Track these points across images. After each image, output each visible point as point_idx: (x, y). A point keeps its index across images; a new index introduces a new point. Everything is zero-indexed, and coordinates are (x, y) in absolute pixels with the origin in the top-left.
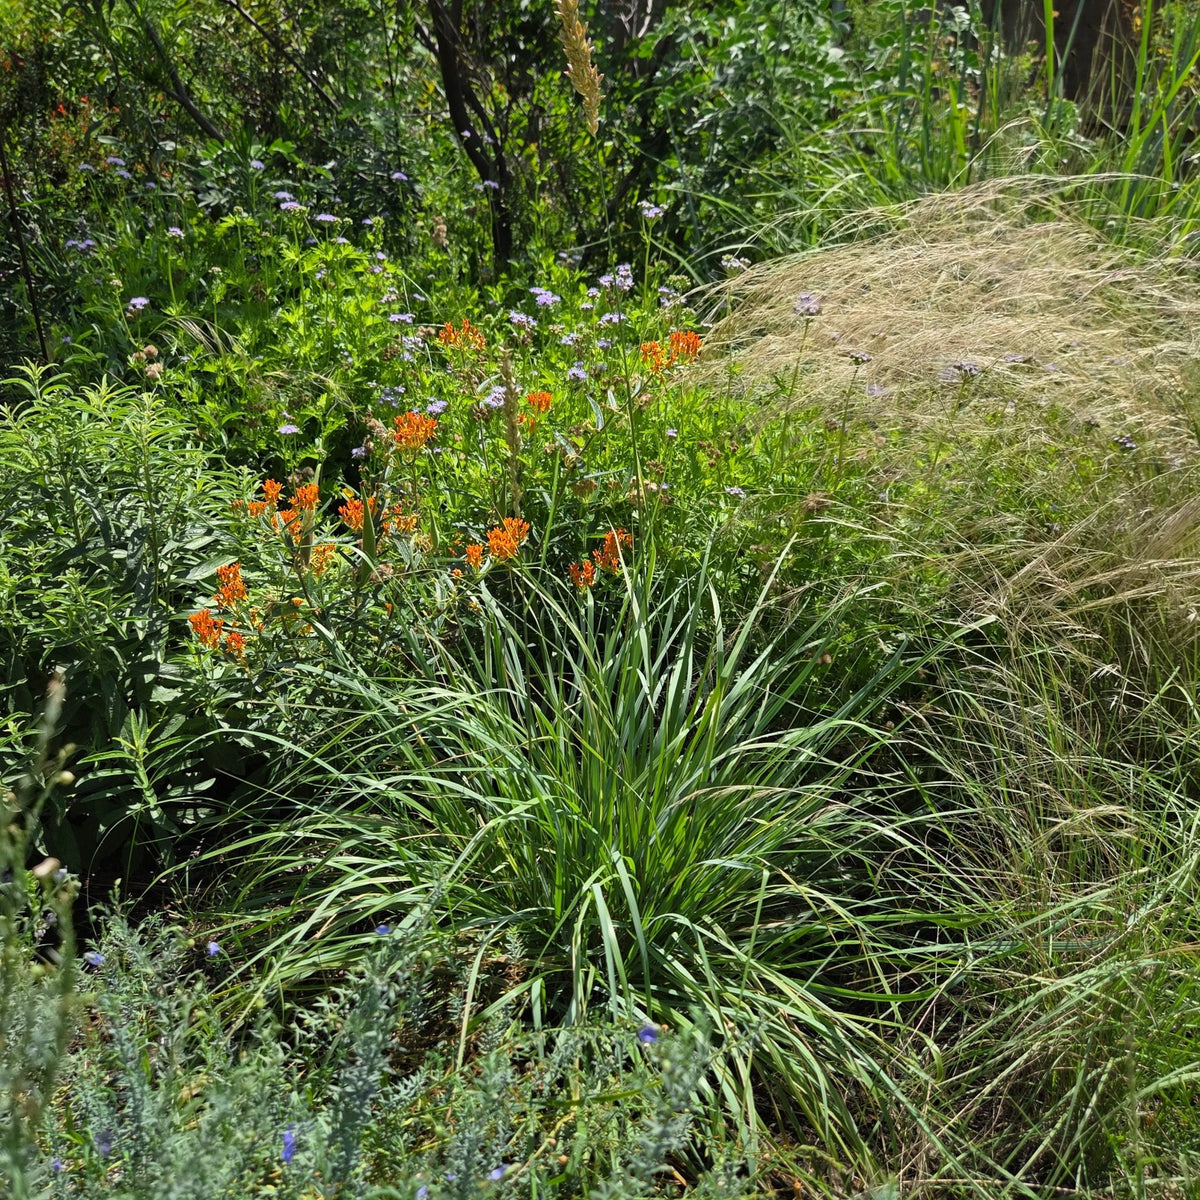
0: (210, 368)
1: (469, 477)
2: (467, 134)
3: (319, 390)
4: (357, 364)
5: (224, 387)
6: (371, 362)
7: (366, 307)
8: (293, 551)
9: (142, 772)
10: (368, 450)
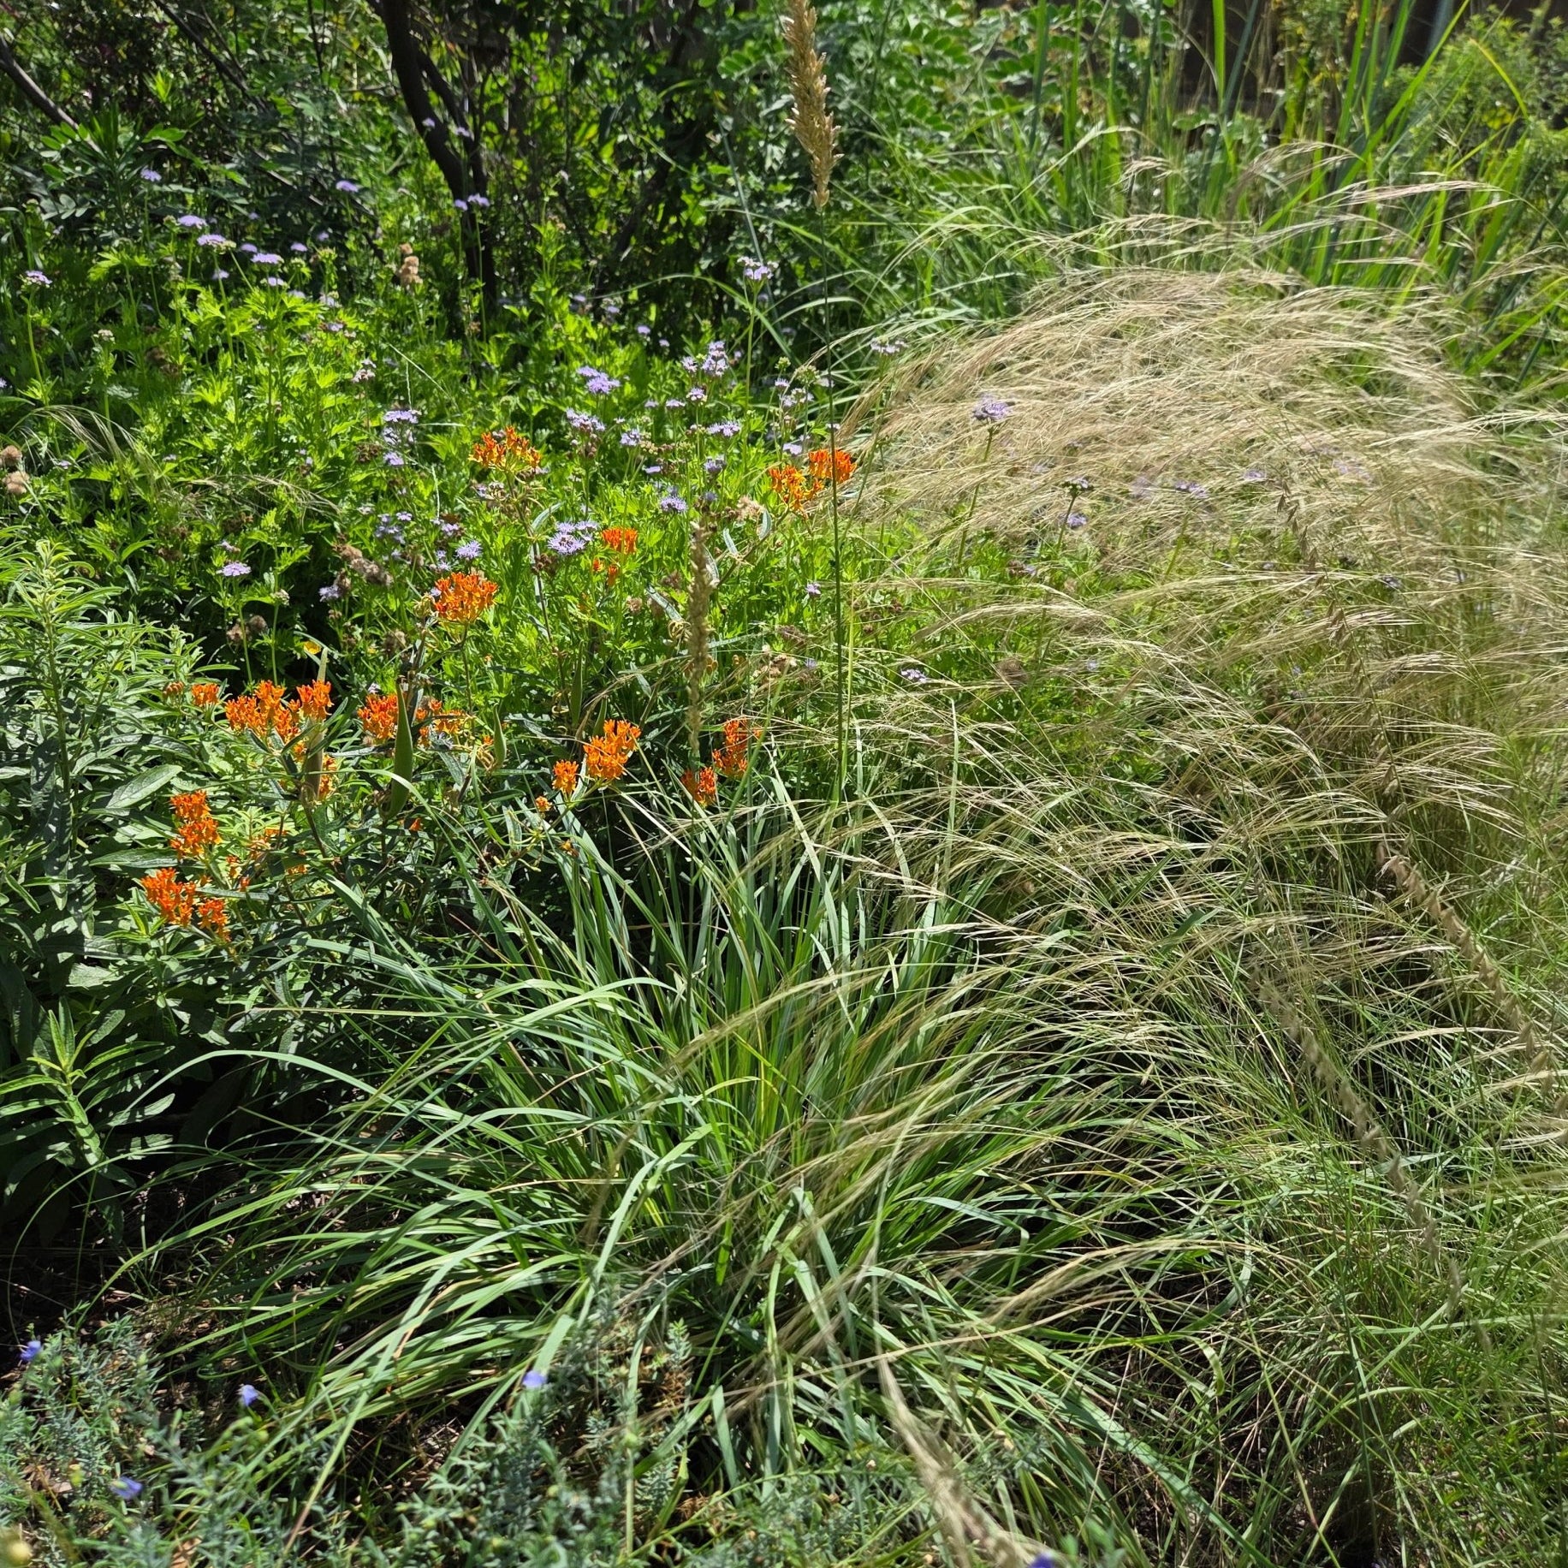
0: (101, 475)
1: (520, 644)
2: (428, 122)
3: (264, 503)
4: (319, 467)
5: (122, 502)
6: (335, 461)
7: (325, 382)
8: (296, 778)
9: (72, 1101)
10: (343, 590)
